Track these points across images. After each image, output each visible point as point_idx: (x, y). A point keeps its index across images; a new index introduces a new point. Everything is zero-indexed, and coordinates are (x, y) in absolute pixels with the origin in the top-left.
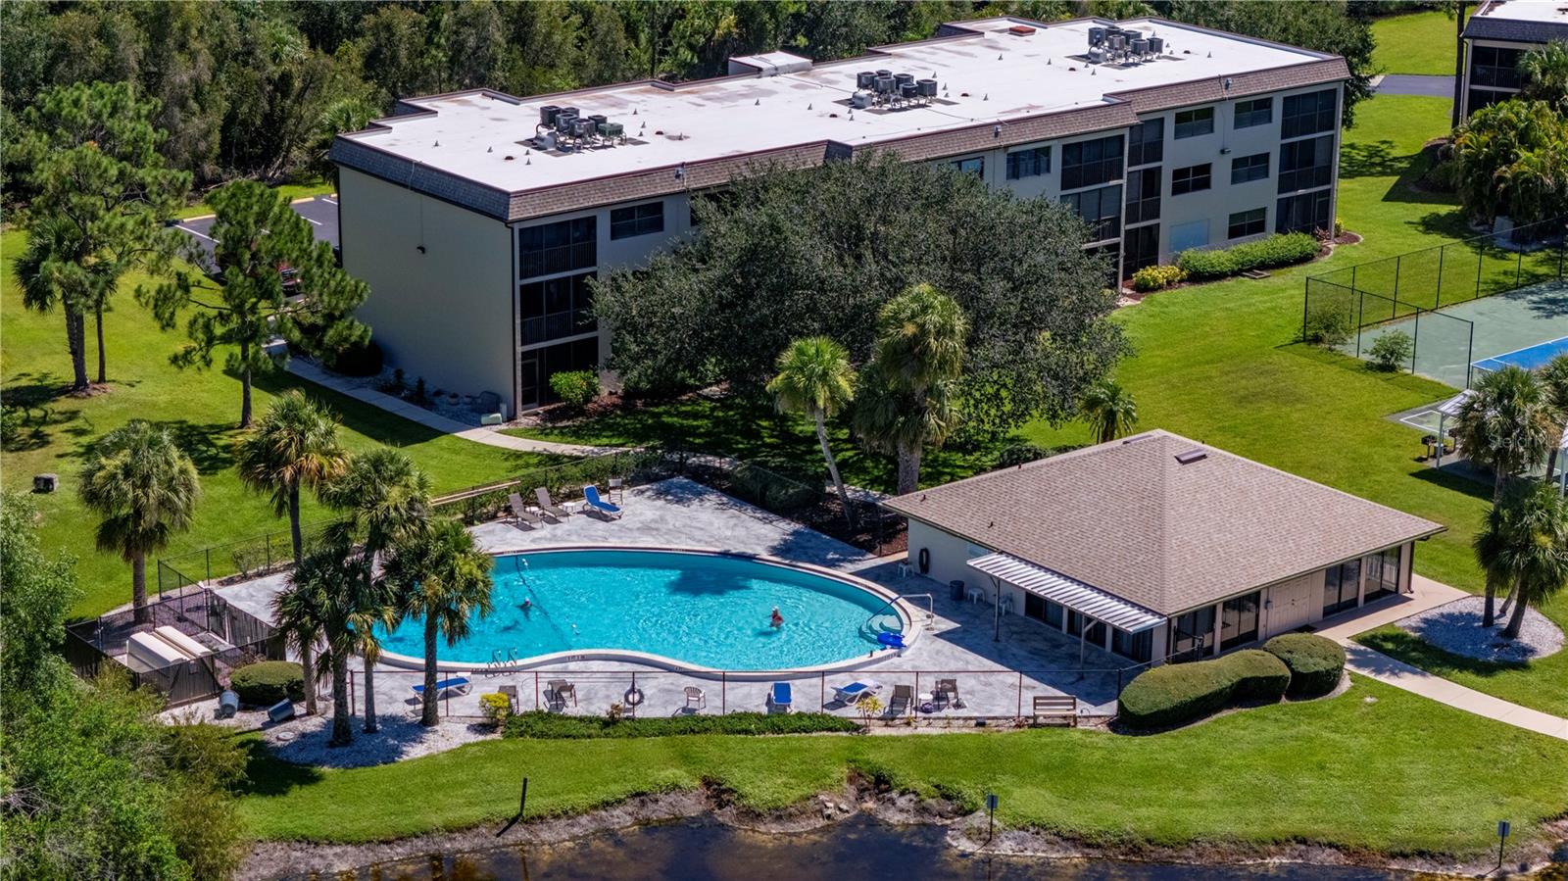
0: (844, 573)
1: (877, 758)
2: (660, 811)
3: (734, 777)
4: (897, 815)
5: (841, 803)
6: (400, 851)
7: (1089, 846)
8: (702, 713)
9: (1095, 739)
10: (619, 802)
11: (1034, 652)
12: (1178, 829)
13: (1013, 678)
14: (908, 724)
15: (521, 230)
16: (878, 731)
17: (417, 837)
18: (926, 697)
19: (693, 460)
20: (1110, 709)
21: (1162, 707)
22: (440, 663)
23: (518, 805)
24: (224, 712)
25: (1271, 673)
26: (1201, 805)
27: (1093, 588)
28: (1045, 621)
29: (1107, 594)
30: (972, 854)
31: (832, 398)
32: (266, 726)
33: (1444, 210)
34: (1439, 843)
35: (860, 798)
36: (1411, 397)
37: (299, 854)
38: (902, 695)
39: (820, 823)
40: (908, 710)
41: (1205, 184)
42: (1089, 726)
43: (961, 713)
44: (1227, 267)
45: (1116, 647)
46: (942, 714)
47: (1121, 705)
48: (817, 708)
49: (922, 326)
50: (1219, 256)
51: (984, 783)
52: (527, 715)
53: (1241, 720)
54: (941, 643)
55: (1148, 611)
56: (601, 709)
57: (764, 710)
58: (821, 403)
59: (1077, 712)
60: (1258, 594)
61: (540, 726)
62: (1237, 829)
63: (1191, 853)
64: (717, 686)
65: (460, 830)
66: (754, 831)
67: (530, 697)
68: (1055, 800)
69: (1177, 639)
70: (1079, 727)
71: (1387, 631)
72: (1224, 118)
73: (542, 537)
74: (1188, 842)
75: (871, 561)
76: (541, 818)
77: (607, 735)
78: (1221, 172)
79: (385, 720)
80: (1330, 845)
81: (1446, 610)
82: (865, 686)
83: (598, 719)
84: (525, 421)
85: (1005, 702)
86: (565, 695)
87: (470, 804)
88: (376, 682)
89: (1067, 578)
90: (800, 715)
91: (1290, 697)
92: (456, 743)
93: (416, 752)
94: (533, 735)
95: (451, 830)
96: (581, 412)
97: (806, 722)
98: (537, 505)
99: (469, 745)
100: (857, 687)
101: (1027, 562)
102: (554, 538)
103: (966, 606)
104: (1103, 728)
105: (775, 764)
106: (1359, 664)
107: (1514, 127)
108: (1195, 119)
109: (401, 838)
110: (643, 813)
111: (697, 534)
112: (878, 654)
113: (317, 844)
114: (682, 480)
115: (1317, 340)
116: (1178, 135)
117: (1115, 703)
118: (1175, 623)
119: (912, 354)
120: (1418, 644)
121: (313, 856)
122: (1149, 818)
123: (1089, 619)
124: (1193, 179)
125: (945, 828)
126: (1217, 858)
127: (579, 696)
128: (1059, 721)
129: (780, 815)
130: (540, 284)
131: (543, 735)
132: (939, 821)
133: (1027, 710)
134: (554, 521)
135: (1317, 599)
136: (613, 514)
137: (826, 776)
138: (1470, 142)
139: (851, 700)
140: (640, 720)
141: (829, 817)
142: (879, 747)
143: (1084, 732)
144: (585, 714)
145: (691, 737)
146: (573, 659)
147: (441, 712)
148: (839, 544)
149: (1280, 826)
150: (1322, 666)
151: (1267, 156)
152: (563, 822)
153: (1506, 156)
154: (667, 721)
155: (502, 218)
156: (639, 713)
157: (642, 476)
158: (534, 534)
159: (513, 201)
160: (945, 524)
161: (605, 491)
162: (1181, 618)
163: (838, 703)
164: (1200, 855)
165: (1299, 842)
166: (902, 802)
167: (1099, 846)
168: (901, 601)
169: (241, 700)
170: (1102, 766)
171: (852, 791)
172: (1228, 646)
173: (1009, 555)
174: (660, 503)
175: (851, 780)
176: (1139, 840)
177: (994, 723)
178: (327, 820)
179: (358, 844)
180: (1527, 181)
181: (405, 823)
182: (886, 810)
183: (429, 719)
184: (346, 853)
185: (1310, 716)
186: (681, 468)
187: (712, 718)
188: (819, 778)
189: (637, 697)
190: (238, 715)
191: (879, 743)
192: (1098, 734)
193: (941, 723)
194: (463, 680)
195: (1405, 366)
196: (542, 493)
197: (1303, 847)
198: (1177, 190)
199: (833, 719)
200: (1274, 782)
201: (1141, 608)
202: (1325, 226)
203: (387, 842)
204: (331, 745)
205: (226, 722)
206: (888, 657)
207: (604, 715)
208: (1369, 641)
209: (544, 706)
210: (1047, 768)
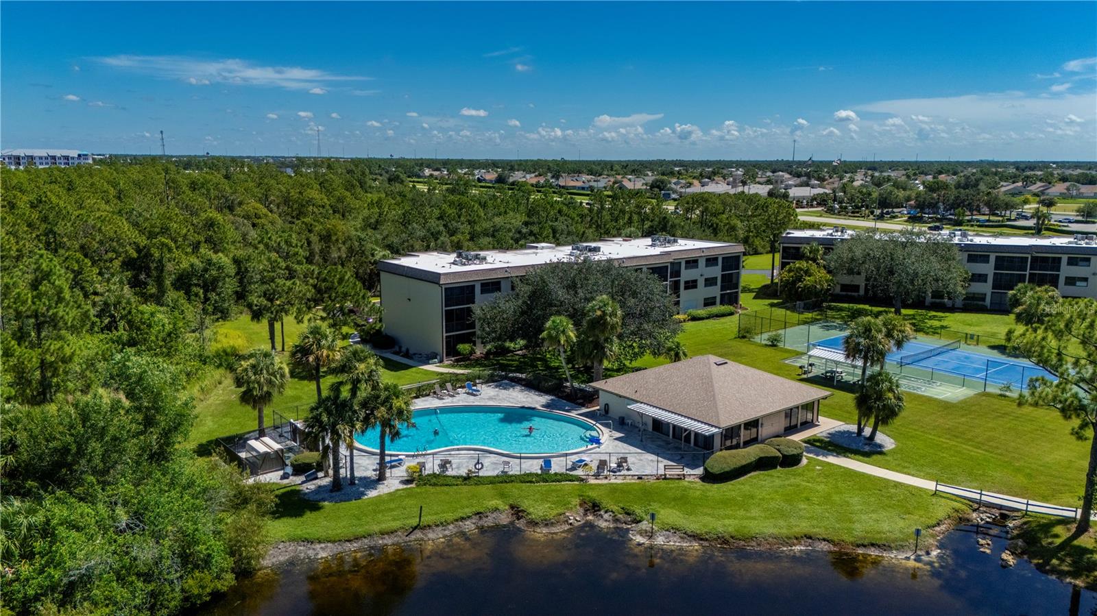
0: (573, 414)
1: (593, 494)
2: (489, 522)
3: (525, 504)
4: (604, 523)
5: (576, 517)
6: (355, 545)
7: (702, 539)
8: (511, 473)
9: (695, 485)
10: (469, 517)
11: (659, 446)
12: (746, 531)
13: (654, 457)
14: (606, 478)
15: (446, 289)
16: (592, 481)
17: (365, 537)
18: (614, 465)
19: (511, 375)
20: (700, 471)
21: (726, 470)
22: (386, 452)
23: (418, 520)
24: (285, 477)
25: (773, 455)
26: (754, 518)
27: (685, 417)
28: (662, 433)
29: (692, 419)
30: (643, 544)
31: (567, 341)
32: (303, 482)
33: (776, 301)
34: (881, 539)
35: (585, 515)
36: (786, 355)
37: (302, 548)
38: (602, 464)
39: (567, 527)
40: (605, 472)
41: (695, 287)
42: (691, 479)
43: (630, 473)
44: (704, 316)
45: (696, 444)
46: (622, 473)
47: (705, 469)
48: (564, 471)
49: (603, 312)
50: (702, 312)
51: (645, 507)
52: (429, 475)
53: (761, 477)
54: (617, 442)
55: (712, 426)
56: (463, 472)
57: (539, 472)
58: (562, 342)
59: (685, 472)
60: (758, 420)
61: (434, 480)
62: (775, 531)
63: (754, 544)
64: (518, 461)
65: (387, 533)
66: (534, 531)
67: (432, 466)
68: (681, 516)
69: (726, 440)
70: (686, 479)
71: (815, 438)
72: (702, 263)
73: (448, 402)
74: (752, 538)
75: (584, 410)
76: (429, 526)
77: (465, 484)
78: (701, 283)
79: (361, 479)
80: (824, 540)
81: (837, 429)
82: (585, 461)
83: (462, 477)
84: (446, 362)
85: (649, 468)
86: (448, 466)
87: (394, 520)
88: (356, 460)
89: (672, 413)
90: (556, 474)
91: (781, 466)
92: (392, 489)
93: (372, 494)
94: (430, 485)
95: (383, 533)
96: (469, 359)
97: (559, 477)
98: (446, 389)
99: (399, 490)
100: (581, 461)
101: (654, 407)
102: (452, 402)
103: (626, 427)
104: (697, 480)
105: (544, 498)
106: (809, 452)
107: (802, 270)
108: (692, 263)
109: (357, 538)
110: (480, 523)
111: (511, 400)
112: (590, 447)
113: (312, 543)
114: (506, 381)
115: (744, 337)
116: (686, 268)
117: (702, 469)
118: (724, 432)
119: (599, 324)
120: (830, 443)
121: (309, 549)
122: (730, 525)
123: (686, 430)
124: (691, 285)
125: (628, 530)
126: (768, 546)
127: (454, 466)
128: (676, 477)
129: (548, 523)
130: (453, 310)
131: (435, 485)
132: (625, 526)
133: (661, 472)
134: (453, 396)
135: (781, 424)
136: (478, 393)
137: (569, 503)
138: (786, 275)
139: (579, 467)
140: (481, 477)
141: (571, 524)
142: (593, 489)
143: (689, 482)
144: (456, 474)
145: (505, 485)
146: (453, 450)
147: (388, 474)
148: (570, 404)
149: (797, 529)
150: (795, 452)
151: (716, 278)
152: (440, 528)
153: (800, 279)
154: (494, 477)
155: (438, 283)
156: (481, 474)
157: (490, 380)
158: (444, 401)
159: (442, 277)
160: (616, 392)
161: (475, 385)
162: (726, 430)
163: (573, 468)
164: (759, 545)
165: (807, 538)
166: (606, 516)
167: (707, 540)
168: (597, 425)
169: (294, 470)
170: (701, 498)
171: (581, 511)
172: (747, 443)
173: (645, 404)
174: (497, 389)
175: (581, 505)
176: (727, 537)
177: (646, 477)
178: (320, 530)
179: (333, 542)
180: (809, 288)
181: (360, 531)
182: (599, 520)
183: (381, 478)
184: (327, 547)
185: (793, 475)
186: (506, 378)
187: (515, 476)
188: (566, 504)
189: (480, 466)
190: (291, 477)
191: (593, 487)
192: (696, 483)
193: (621, 477)
194: (401, 460)
195: (781, 345)
196: (449, 385)
197: (810, 541)
198: (686, 288)
199: (571, 475)
200: (786, 507)
201: (709, 425)
202: (737, 304)
203: (349, 541)
204: (331, 491)
205: (286, 481)
206: (594, 448)
207: (464, 475)
208: (807, 441)
209: (437, 470)
210: (675, 499)
